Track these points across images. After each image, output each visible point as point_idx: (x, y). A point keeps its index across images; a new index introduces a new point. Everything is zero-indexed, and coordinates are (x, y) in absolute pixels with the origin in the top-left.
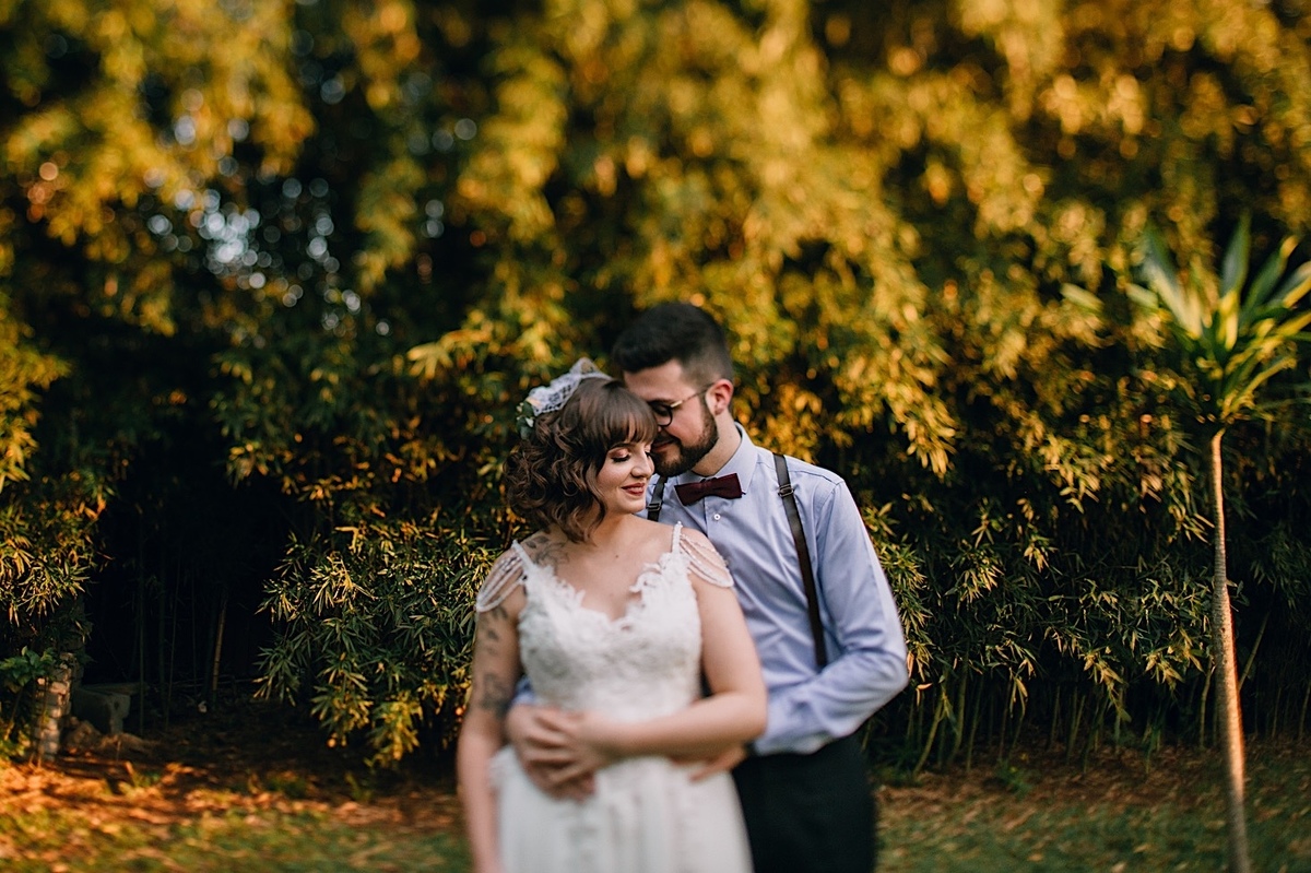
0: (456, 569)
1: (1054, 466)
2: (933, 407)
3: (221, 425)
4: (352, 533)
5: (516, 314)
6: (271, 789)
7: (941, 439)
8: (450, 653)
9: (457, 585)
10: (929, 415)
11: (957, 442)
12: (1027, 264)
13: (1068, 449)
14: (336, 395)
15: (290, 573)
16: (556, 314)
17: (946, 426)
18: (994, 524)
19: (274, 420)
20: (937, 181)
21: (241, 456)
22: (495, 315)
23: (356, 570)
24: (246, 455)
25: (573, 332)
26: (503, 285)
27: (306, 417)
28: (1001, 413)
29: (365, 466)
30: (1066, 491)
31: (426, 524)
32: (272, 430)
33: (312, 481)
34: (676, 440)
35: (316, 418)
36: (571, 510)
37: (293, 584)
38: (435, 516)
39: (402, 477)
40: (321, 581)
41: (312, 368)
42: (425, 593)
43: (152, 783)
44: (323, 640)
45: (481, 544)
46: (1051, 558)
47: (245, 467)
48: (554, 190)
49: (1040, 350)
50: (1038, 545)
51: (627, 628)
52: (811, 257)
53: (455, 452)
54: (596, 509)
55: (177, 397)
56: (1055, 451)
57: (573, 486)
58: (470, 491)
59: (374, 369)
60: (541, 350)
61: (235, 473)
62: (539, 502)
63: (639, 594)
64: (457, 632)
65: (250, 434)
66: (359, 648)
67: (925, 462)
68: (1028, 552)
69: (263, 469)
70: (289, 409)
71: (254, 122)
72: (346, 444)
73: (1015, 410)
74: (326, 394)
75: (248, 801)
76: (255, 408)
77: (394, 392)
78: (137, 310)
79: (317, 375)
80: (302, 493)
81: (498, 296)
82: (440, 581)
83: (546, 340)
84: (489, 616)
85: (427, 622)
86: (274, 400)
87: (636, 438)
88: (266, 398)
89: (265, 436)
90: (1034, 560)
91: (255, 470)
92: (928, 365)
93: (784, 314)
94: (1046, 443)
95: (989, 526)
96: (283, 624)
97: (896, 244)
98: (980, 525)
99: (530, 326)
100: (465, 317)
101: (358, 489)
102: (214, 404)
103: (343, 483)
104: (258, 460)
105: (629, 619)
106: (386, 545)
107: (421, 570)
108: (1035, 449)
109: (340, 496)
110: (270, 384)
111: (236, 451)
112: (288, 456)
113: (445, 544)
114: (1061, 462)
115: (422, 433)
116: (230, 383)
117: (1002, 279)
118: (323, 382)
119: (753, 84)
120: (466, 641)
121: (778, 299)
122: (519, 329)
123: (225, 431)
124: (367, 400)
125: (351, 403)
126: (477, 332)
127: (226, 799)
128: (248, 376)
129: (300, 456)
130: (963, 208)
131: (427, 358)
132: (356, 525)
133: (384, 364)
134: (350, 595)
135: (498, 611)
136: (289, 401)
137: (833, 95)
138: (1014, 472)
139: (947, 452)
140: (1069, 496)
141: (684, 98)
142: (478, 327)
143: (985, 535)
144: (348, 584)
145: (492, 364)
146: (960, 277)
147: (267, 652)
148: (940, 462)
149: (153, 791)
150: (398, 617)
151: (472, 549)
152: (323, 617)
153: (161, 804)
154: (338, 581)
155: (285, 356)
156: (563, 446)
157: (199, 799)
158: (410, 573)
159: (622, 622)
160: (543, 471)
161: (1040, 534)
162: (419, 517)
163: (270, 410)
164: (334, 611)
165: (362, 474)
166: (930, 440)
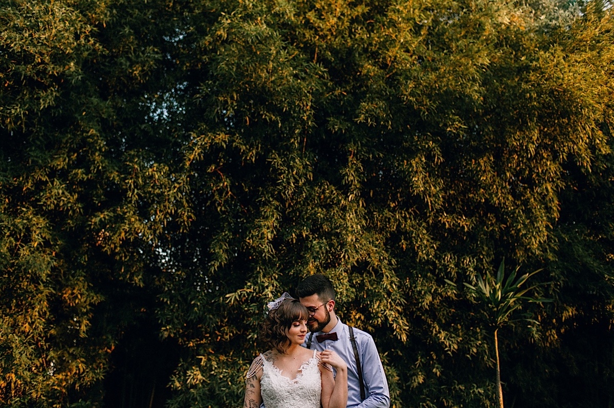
0: (238, 372)
1: (442, 340)
2: (402, 319)
3: (158, 319)
4: (202, 359)
5: (263, 283)
7: (405, 330)
8: (235, 402)
9: (238, 378)
10: (400, 321)
11: (410, 332)
12: (433, 272)
13: (447, 335)
14: (199, 309)
15: (179, 373)
16: (275, 283)
17: (407, 326)
18: (423, 360)
19: (177, 318)
20: (404, 244)
21: (164, 330)
22: (255, 283)
23: (203, 372)
24: (166, 330)
26: (259, 272)
27: (189, 316)
28: (425, 322)
29: (208, 335)
30: (447, 349)
31: (228, 356)
32: (176, 321)
33: (189, 341)
34: (316, 320)
35: (192, 317)
36: (279, 342)
37: (180, 377)
38: (231, 353)
39: (220, 339)
40: (190, 376)
41: (191, 301)
42: (227, 380)
44: (189, 397)
45: (247, 363)
46: (441, 372)
47: (166, 334)
48: (275, 242)
49: (437, 301)
50: (437, 368)
51: (296, 382)
52: (361, 267)
53: (240, 331)
54: (288, 342)
55: (143, 309)
56: (442, 335)
57: (280, 334)
58: (244, 345)
59: (213, 301)
61: (162, 336)
62: (269, 339)
63: (301, 371)
64: (237, 394)
65: (168, 323)
66: (202, 400)
67: (399, 338)
68: (434, 370)
69: (172, 335)
70: (182, 314)
71: (175, 215)
72: (202, 327)
73: (429, 321)
74: (196, 309)
76: (171, 313)
77: (219, 309)
78: (131, 279)
80: (185, 344)
81: (256, 277)
82: (232, 377)
84: (251, 379)
85: (227, 391)
86: (177, 311)
87: (302, 319)
88: (175, 310)
89: (173, 323)
90: (436, 373)
91: (169, 335)
92: (400, 305)
93: (352, 286)
94: (440, 333)
95: (421, 361)
96: (176, 390)
97: (390, 264)
98: (417, 360)
99: (267, 287)
100: (246, 284)
101: (205, 343)
102: (156, 312)
103: (200, 341)
104: (170, 332)
105: (297, 379)
106: (214, 363)
107: (226, 372)
108: (436, 335)
109: (198, 346)
110: (177, 305)
111: (163, 328)
112: (181, 331)
113: (235, 363)
114: (445, 339)
115: (228, 324)
116: (162, 305)
117: (425, 277)
118: (195, 305)
119: (344, 209)
120: (241, 397)
121: (350, 281)
122: (264, 288)
123: (160, 322)
124: (210, 312)
125: (204, 312)
126: (249, 289)
128: (169, 302)
129: (186, 331)
130: (412, 251)
131: (232, 297)
132: (204, 356)
133: (216, 299)
134: (200, 381)
135: (254, 377)
136: (183, 311)
137: (370, 214)
138: (429, 342)
139: (406, 334)
140: (448, 350)
141: (321, 213)
142: (249, 287)
143: (419, 364)
144: (200, 377)
145: (253, 300)
146: (411, 276)
147: (169, 401)
148: (404, 337)
150: (217, 389)
151: (244, 365)
152: (191, 388)
154: (196, 376)
155: (182, 295)
156: (278, 321)
158: (222, 373)
159: (295, 380)
160: (270, 329)
161: (438, 364)
162: (226, 354)
163: (176, 314)
164: (194, 386)
165: (207, 338)
166: (401, 330)
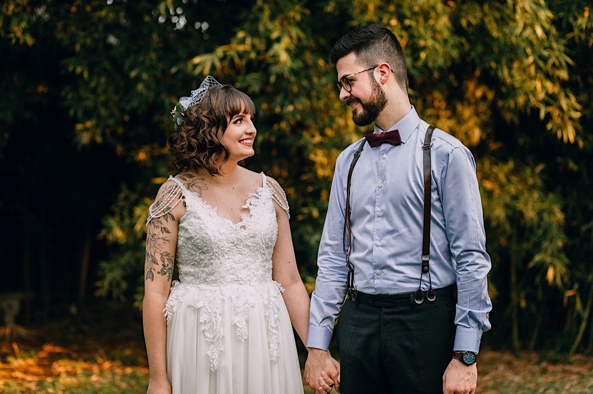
2: (567, 96)
3: (69, 108)
5: (269, 31)
6: (112, 359)
7: (571, 119)
10: (564, 103)
14: (147, 87)
15: (120, 212)
16: (295, 32)
17: (576, 110)
19: (105, 105)
21: (83, 130)
22: (254, 33)
24: (86, 129)
25: (312, 43)
26: (261, 10)
32: (103, 112)
35: (135, 103)
37: (121, 219)
41: (132, 68)
43: (31, 357)
47: (85, 138)
55: (41, 89)
59: (174, 70)
60: (284, 57)
65: (88, 115)
67: (559, 135)
69: (99, 139)
70: (116, 98)
74: (140, 87)
75: (96, 369)
76: (92, 97)
79: (133, 74)
80: (129, 156)
81: (256, 20)
83: (288, 50)
86: (105, 91)
88: (100, 90)
89: (99, 117)
91: (93, 140)
92: (563, 67)
96: (116, 246)
99: (278, 40)
100: (234, 34)
102: (63, 93)
104: (94, 133)
109: (156, 158)
110: (103, 80)
111: (80, 126)
116: (74, 80)
118: (138, 79)
122: (270, 43)
123: (71, 113)
125: (158, 94)
126: (242, 44)
127: (80, 366)
128: (86, 75)
131: (204, 63)
133: (181, 66)
136: (116, 92)
139: (576, 129)
142: (242, 41)
148: (570, 134)
149: (31, 361)
153: (35, 369)
157: (61, 367)
163: (102, 98)
166: (563, 119)
